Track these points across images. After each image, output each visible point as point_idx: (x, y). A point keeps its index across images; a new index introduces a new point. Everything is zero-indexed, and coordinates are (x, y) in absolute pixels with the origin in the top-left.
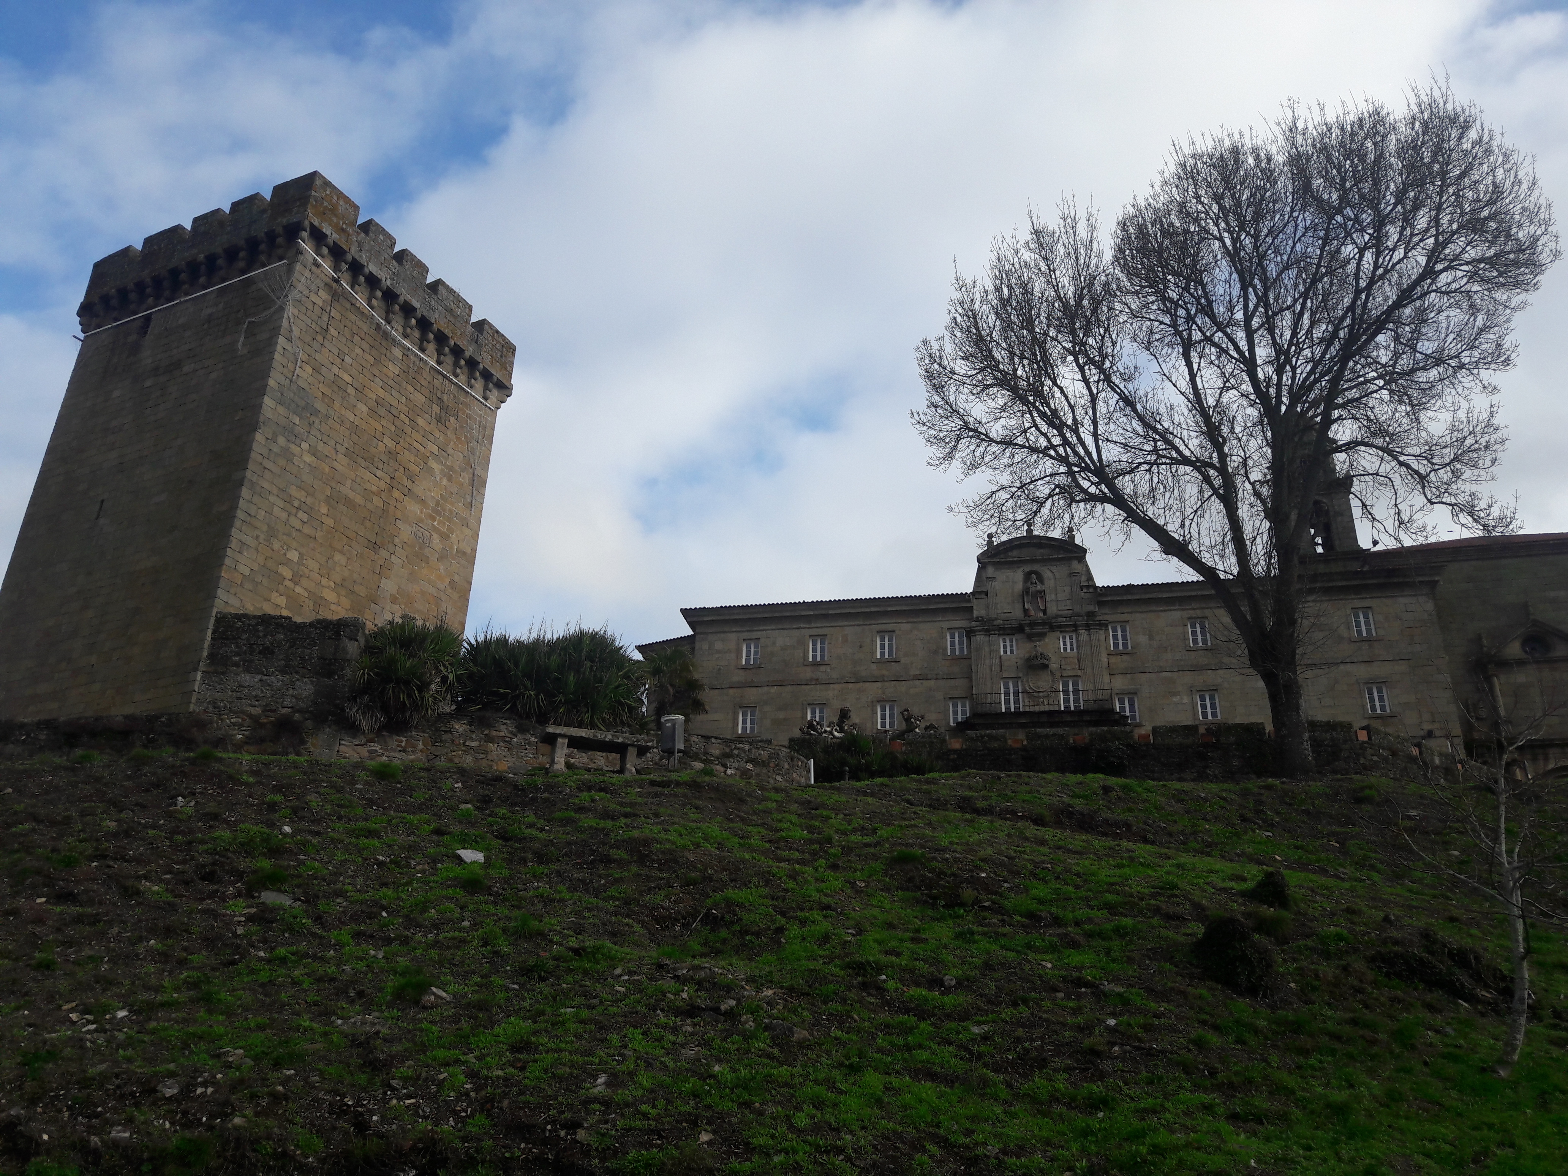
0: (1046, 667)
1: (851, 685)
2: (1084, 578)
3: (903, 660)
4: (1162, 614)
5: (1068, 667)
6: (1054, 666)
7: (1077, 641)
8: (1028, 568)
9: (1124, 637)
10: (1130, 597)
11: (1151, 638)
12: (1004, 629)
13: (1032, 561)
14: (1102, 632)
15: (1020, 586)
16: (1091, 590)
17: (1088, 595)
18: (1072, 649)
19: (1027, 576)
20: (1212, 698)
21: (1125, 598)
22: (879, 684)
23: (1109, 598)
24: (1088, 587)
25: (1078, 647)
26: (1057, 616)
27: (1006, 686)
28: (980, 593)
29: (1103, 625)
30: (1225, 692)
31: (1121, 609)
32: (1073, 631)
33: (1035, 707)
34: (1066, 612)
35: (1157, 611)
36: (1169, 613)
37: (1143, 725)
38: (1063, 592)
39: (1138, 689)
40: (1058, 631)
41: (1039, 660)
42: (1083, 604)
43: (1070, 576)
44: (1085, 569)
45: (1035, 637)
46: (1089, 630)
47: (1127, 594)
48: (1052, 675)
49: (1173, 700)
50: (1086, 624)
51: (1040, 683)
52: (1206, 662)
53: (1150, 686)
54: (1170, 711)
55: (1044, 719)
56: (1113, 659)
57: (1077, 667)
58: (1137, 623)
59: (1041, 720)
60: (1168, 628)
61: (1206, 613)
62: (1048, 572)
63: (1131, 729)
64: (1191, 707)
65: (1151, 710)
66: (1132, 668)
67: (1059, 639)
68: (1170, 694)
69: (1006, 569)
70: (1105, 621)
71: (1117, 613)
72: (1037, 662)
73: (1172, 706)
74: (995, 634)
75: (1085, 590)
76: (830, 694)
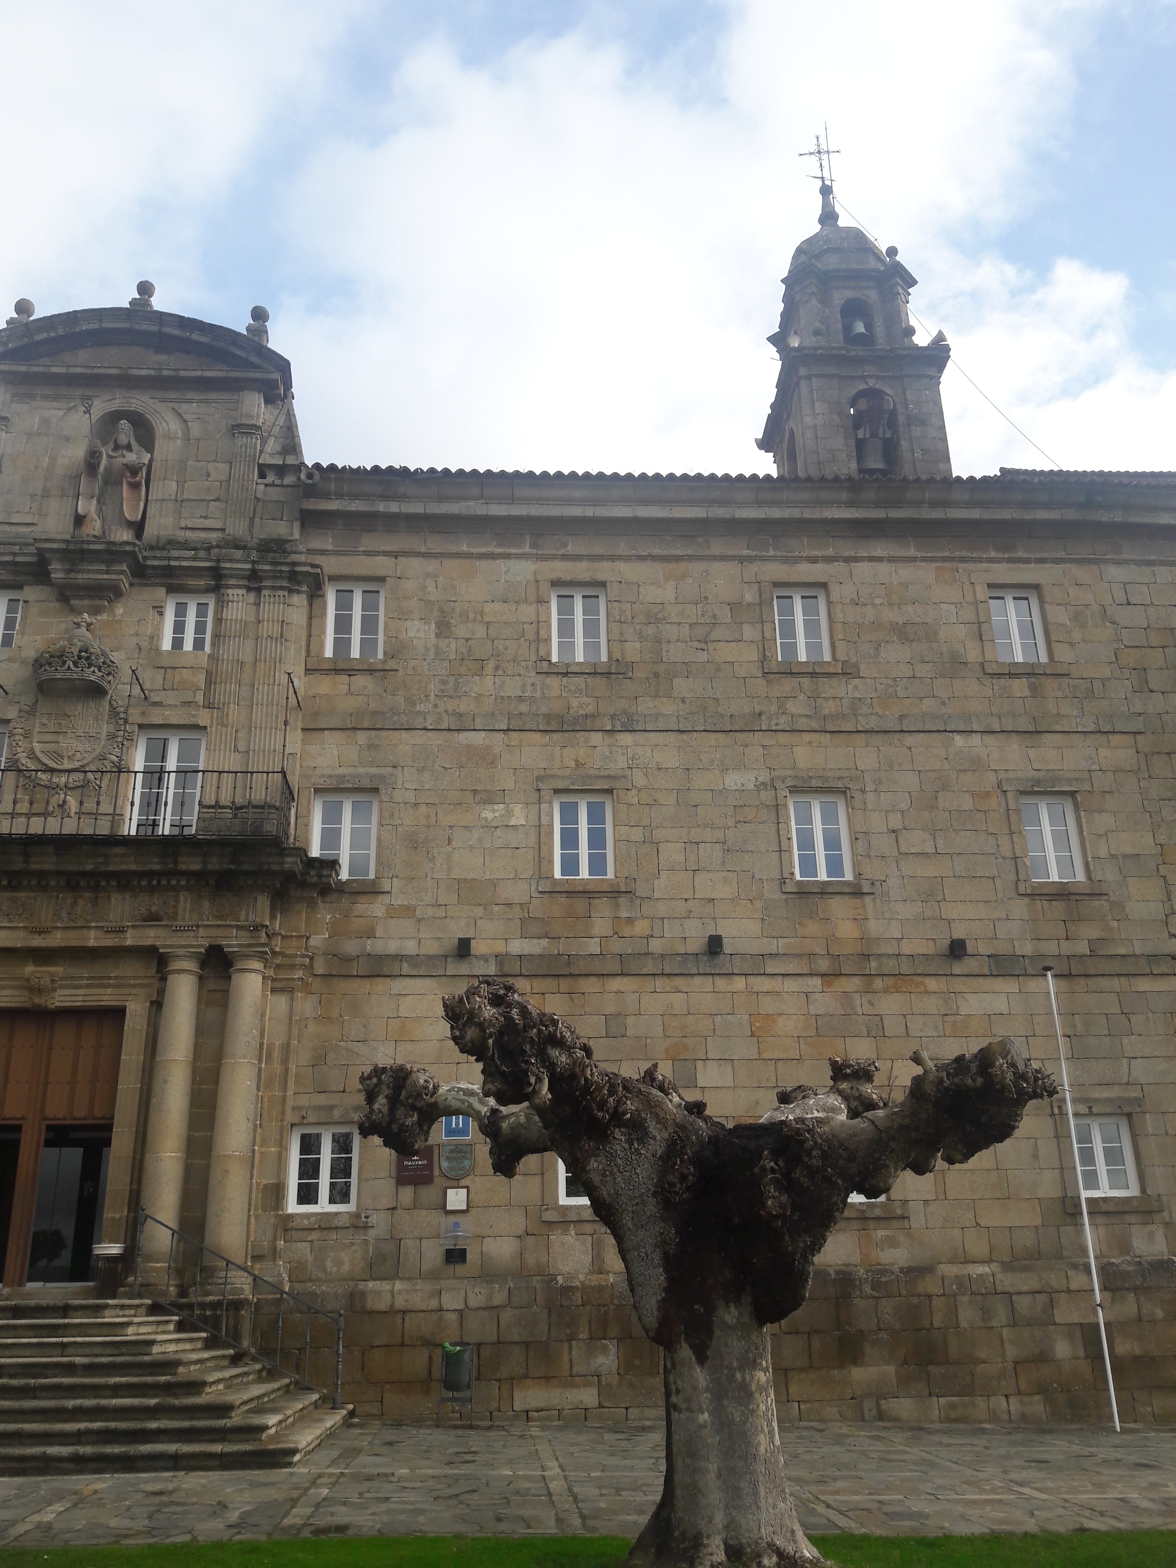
0: (96, 691)
2: (271, 445)
4: (484, 565)
5: (170, 698)
6: (124, 691)
7: (218, 620)
9: (369, 625)
10: (394, 507)
11: (443, 628)
13: (127, 382)
14: (300, 600)
16: (289, 480)
17: (275, 494)
18: (199, 644)
20: (595, 816)
21: (381, 507)
23: (333, 505)
24: (281, 470)
25: (216, 636)
26: (172, 543)
29: (307, 582)
30: (632, 797)
31: (368, 542)
32: (208, 590)
33: (34, 820)
34: (202, 535)
35: (468, 556)
36: (501, 565)
37: (382, 890)
38: (205, 478)
39: (382, 777)
40: (161, 585)
41: (69, 668)
42: (258, 515)
43: (234, 434)
44: (281, 421)
45: (82, 598)
46: (259, 590)
47: (385, 497)
48: (113, 720)
49: (483, 815)
50: (254, 571)
51: (69, 744)
52: (590, 709)
53: (420, 770)
54: (471, 848)
55: (46, 862)
56: (325, 685)
57: (200, 698)
58: (410, 586)
59: (34, 867)
60: (498, 607)
61: (603, 571)
62: (170, 417)
63: (345, 901)
64: (532, 841)
65: (414, 843)
66: (375, 713)
67: (160, 610)
68: (478, 798)
69: (46, 397)
70: (319, 571)
71: (356, 553)
72: (68, 675)
73: (476, 834)
75: (271, 478)
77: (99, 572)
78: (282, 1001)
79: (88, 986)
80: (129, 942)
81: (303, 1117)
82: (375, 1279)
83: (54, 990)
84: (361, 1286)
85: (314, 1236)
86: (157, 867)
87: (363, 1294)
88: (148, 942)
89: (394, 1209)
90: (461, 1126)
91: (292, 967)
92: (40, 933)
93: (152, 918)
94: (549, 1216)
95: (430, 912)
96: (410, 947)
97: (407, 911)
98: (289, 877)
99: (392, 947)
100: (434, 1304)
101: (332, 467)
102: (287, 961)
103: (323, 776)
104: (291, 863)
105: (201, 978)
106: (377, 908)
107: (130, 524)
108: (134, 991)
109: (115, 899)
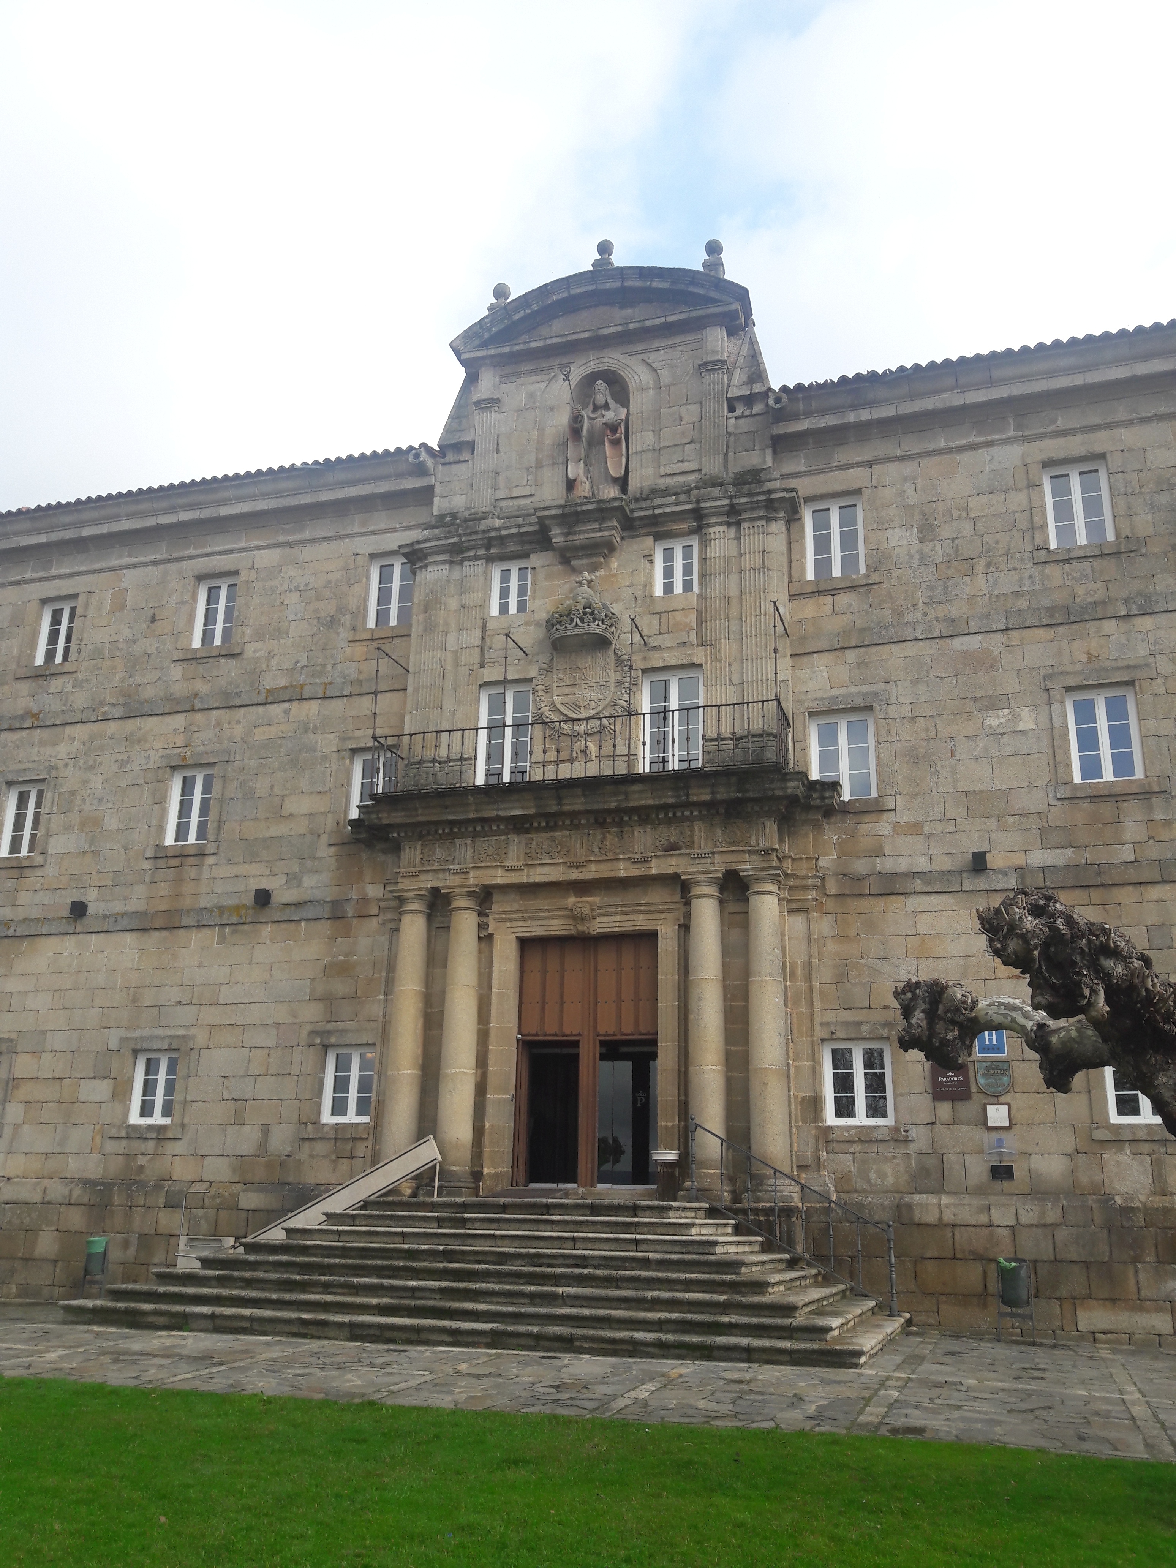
0: (602, 643)
1: (112, 727)
2: (738, 377)
3: (250, 650)
4: (966, 458)
5: (667, 641)
6: (624, 638)
7: (703, 560)
8: (588, 365)
9: (849, 540)
10: (865, 415)
11: (927, 532)
12: (502, 539)
13: (599, 342)
14: (778, 527)
15: (562, 419)
16: (758, 408)
17: (745, 425)
18: (687, 586)
20: (1116, 710)
21: (851, 417)
22: (179, 720)
23: (803, 425)
24: (749, 400)
25: (703, 575)
26: (655, 492)
27: (497, 707)
28: (457, 447)
29: (783, 507)
30: (1158, 686)
31: (841, 456)
32: (692, 532)
33: (561, 766)
34: (681, 479)
35: (948, 451)
36: (984, 454)
37: (887, 808)
38: (678, 422)
39: (875, 694)
40: (648, 534)
41: (577, 625)
42: (731, 449)
43: (701, 373)
44: (745, 351)
45: (580, 558)
46: (738, 524)
47: (854, 407)
48: (619, 668)
49: (987, 723)
50: (732, 506)
51: (584, 694)
52: (1100, 595)
53: (915, 683)
54: (977, 758)
55: (576, 803)
56: (809, 609)
57: (693, 637)
58: (887, 493)
59: (566, 808)
60: (984, 499)
61: (1101, 441)
62: (642, 368)
63: (850, 822)
64: (1045, 745)
65: (914, 758)
66: (862, 630)
67: (649, 558)
68: (979, 705)
69: (529, 372)
70: (794, 494)
71: (829, 470)
72: (577, 631)
73: (981, 743)
74: (476, 558)
75: (740, 410)
76: (62, 751)
77: (593, 530)
78: (798, 922)
79: (623, 913)
80: (654, 871)
81: (832, 1033)
82: (920, 1193)
83: (594, 918)
84: (907, 1198)
85: (855, 1148)
86: (671, 800)
87: (909, 1207)
88: (671, 870)
89: (933, 1124)
90: (995, 1042)
91: (805, 888)
92: (577, 867)
93: (672, 848)
94: (1099, 1135)
95: (939, 827)
96: (921, 864)
97: (915, 828)
98: (793, 801)
99: (903, 865)
100: (983, 1219)
101: (799, 387)
102: (798, 882)
103: (816, 699)
104: (794, 786)
105: (721, 902)
106: (883, 826)
107: (615, 480)
108: (663, 916)
109: (638, 832)
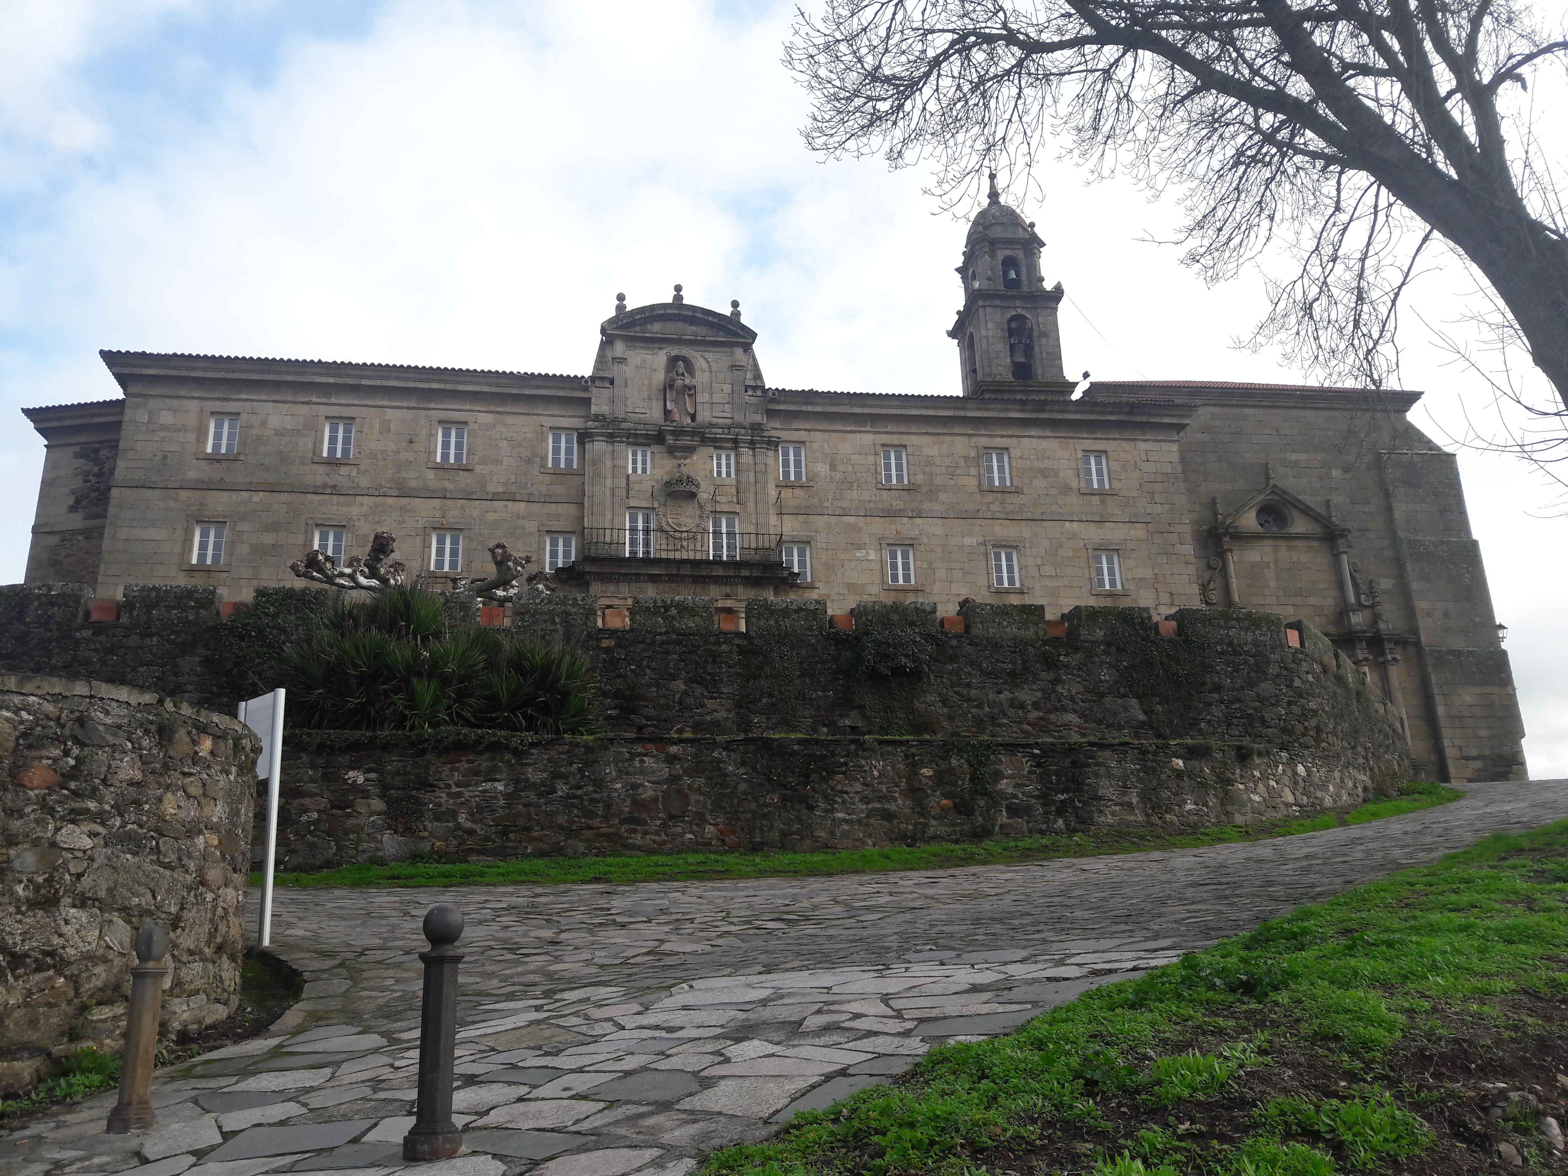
0: (693, 495)
1: (390, 501)
2: (749, 375)
3: (478, 469)
4: (850, 436)
5: (722, 500)
6: (704, 496)
7: (737, 463)
8: (675, 351)
9: (798, 464)
10: (811, 409)
11: (833, 467)
12: (636, 435)
13: (680, 341)
14: (771, 453)
15: (660, 376)
16: (759, 393)
17: (754, 400)
18: (728, 474)
19: (673, 361)
20: (905, 556)
21: (804, 408)
22: (436, 502)
23: (782, 407)
24: (755, 388)
25: (737, 471)
26: (711, 425)
27: (634, 520)
28: (602, 379)
29: (773, 444)
30: (922, 548)
31: (799, 425)
32: (732, 449)
33: (673, 552)
34: (723, 421)
35: (843, 431)
36: (858, 436)
37: (816, 587)
38: (721, 392)
39: (811, 537)
40: (712, 446)
41: (680, 485)
42: (747, 411)
43: (732, 369)
44: (751, 362)
45: (678, 452)
46: (754, 449)
47: (806, 404)
48: (700, 509)
49: (857, 555)
50: (750, 440)
51: (683, 519)
52: (902, 506)
53: (828, 534)
54: (853, 569)
55: (686, 571)
56: (786, 494)
57: (735, 499)
58: (816, 446)
59: (682, 572)
60: (857, 456)
61: (905, 440)
62: (701, 360)
63: (800, 591)
64: (879, 567)
65: (828, 567)
66: (806, 507)
67: (711, 457)
68: (854, 547)
69: (642, 348)
70: (775, 439)
71: (791, 430)
72: (680, 488)
73: (854, 563)
74: (622, 442)
75: (750, 392)
76: (355, 511)
77: (689, 441)
93: (727, 596)
95: (837, 597)
97: (827, 596)
98: (784, 581)
101: (784, 390)
104: (786, 573)
106: (814, 595)
109: (712, 587)
